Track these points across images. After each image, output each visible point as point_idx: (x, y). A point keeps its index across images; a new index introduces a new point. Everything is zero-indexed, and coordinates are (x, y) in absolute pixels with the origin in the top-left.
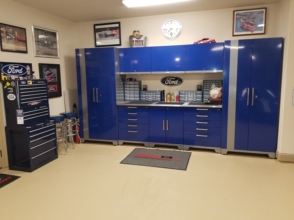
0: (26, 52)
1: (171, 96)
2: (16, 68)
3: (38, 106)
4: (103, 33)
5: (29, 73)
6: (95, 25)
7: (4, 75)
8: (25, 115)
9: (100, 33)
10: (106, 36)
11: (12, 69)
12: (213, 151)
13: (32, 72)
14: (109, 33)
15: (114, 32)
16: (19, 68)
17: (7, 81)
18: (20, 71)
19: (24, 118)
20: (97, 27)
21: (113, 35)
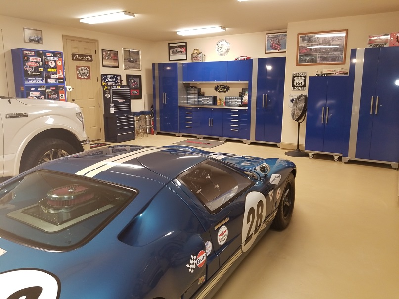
0: (118, 67)
1: (221, 100)
2: (111, 78)
3: (123, 103)
4: (174, 50)
5: (119, 81)
6: (169, 44)
7: (104, 82)
8: (115, 107)
9: (173, 50)
10: (177, 52)
11: (109, 78)
12: (242, 142)
13: (121, 81)
14: (179, 50)
15: (182, 49)
16: (113, 78)
17: (106, 86)
18: (114, 80)
19: (115, 109)
20: (170, 45)
21: (182, 52)
